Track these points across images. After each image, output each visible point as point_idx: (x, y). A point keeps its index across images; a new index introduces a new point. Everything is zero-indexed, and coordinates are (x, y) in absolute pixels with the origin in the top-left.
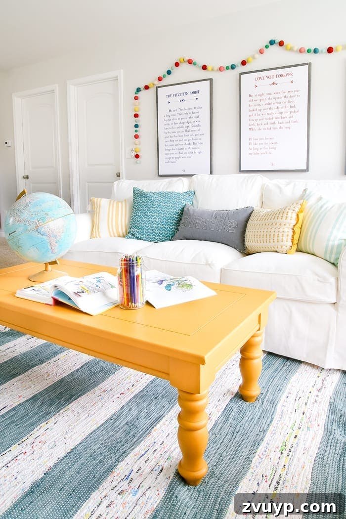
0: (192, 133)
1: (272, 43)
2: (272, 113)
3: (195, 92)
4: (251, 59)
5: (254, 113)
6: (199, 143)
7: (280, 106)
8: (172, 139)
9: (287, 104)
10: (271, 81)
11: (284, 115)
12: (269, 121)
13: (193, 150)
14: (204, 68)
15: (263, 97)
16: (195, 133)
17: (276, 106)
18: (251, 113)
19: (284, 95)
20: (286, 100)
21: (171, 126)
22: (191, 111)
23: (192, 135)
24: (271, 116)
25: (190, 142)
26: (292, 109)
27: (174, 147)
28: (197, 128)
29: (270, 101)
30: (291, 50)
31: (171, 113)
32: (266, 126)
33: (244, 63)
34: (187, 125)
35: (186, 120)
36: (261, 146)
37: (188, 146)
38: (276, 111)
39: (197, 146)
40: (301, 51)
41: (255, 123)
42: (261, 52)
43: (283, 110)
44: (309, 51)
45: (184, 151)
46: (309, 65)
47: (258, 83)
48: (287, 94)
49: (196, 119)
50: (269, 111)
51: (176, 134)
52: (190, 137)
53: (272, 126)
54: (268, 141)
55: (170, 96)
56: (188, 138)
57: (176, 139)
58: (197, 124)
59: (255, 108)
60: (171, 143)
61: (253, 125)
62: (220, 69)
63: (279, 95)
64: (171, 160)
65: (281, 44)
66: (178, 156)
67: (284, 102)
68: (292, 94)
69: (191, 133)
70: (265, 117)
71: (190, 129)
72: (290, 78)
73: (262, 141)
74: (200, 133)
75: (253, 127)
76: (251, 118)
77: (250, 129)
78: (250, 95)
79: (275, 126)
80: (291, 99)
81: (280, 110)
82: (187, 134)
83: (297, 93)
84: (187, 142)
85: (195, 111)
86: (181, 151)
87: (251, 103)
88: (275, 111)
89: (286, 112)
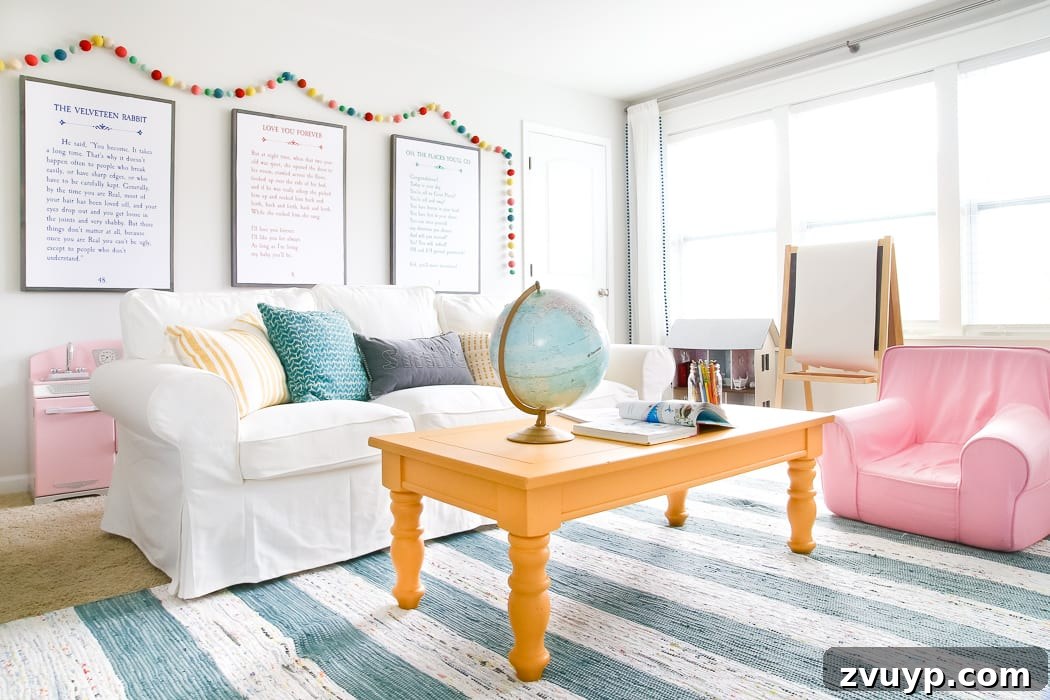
0: (127, 200)
1: (286, 76)
2: (290, 190)
3: (135, 118)
4: (254, 91)
5: (261, 183)
6: (143, 224)
7: (304, 180)
8: (69, 206)
9: (314, 180)
10: (290, 137)
11: (309, 196)
12: (286, 202)
13: (129, 238)
14: (156, 75)
15: (276, 161)
16: (132, 202)
17: (297, 179)
18: (256, 183)
19: (310, 164)
20: (313, 173)
21: (68, 177)
22: (125, 155)
23: (127, 205)
24: (289, 195)
25: (121, 219)
26: (322, 189)
27: (74, 225)
28: (140, 193)
29: (287, 170)
30: (319, 99)
31: (65, 148)
32: (280, 210)
33: (239, 93)
34: (113, 181)
35: (111, 172)
36: (273, 243)
37: (114, 228)
38: (298, 187)
39: (138, 229)
40: (331, 105)
41: (263, 201)
42: (270, 85)
43: (309, 188)
44: (341, 109)
45: (103, 236)
46: (345, 128)
47: (269, 135)
48: (315, 165)
49: (139, 174)
50: (287, 187)
51: (82, 197)
52: (120, 209)
53: (290, 210)
54: (287, 235)
55: (67, 109)
56: (114, 210)
57: (83, 207)
58: (140, 183)
59: (263, 176)
60: (68, 215)
61: (259, 204)
62: (194, 90)
63: (304, 164)
64: (63, 254)
65: (302, 84)
66: (87, 245)
67: (309, 176)
68: (322, 166)
69: (122, 200)
70: (279, 194)
71: (123, 191)
72: (317, 142)
73: (274, 234)
74: (145, 202)
75: (258, 208)
76: (255, 191)
77: (254, 211)
78: (253, 153)
79: (295, 211)
80: (320, 173)
81: (304, 188)
82: (113, 200)
83: (327, 167)
84: (112, 218)
85: (133, 156)
86: (95, 236)
87: (255, 166)
88: (295, 187)
89: (312, 192)
